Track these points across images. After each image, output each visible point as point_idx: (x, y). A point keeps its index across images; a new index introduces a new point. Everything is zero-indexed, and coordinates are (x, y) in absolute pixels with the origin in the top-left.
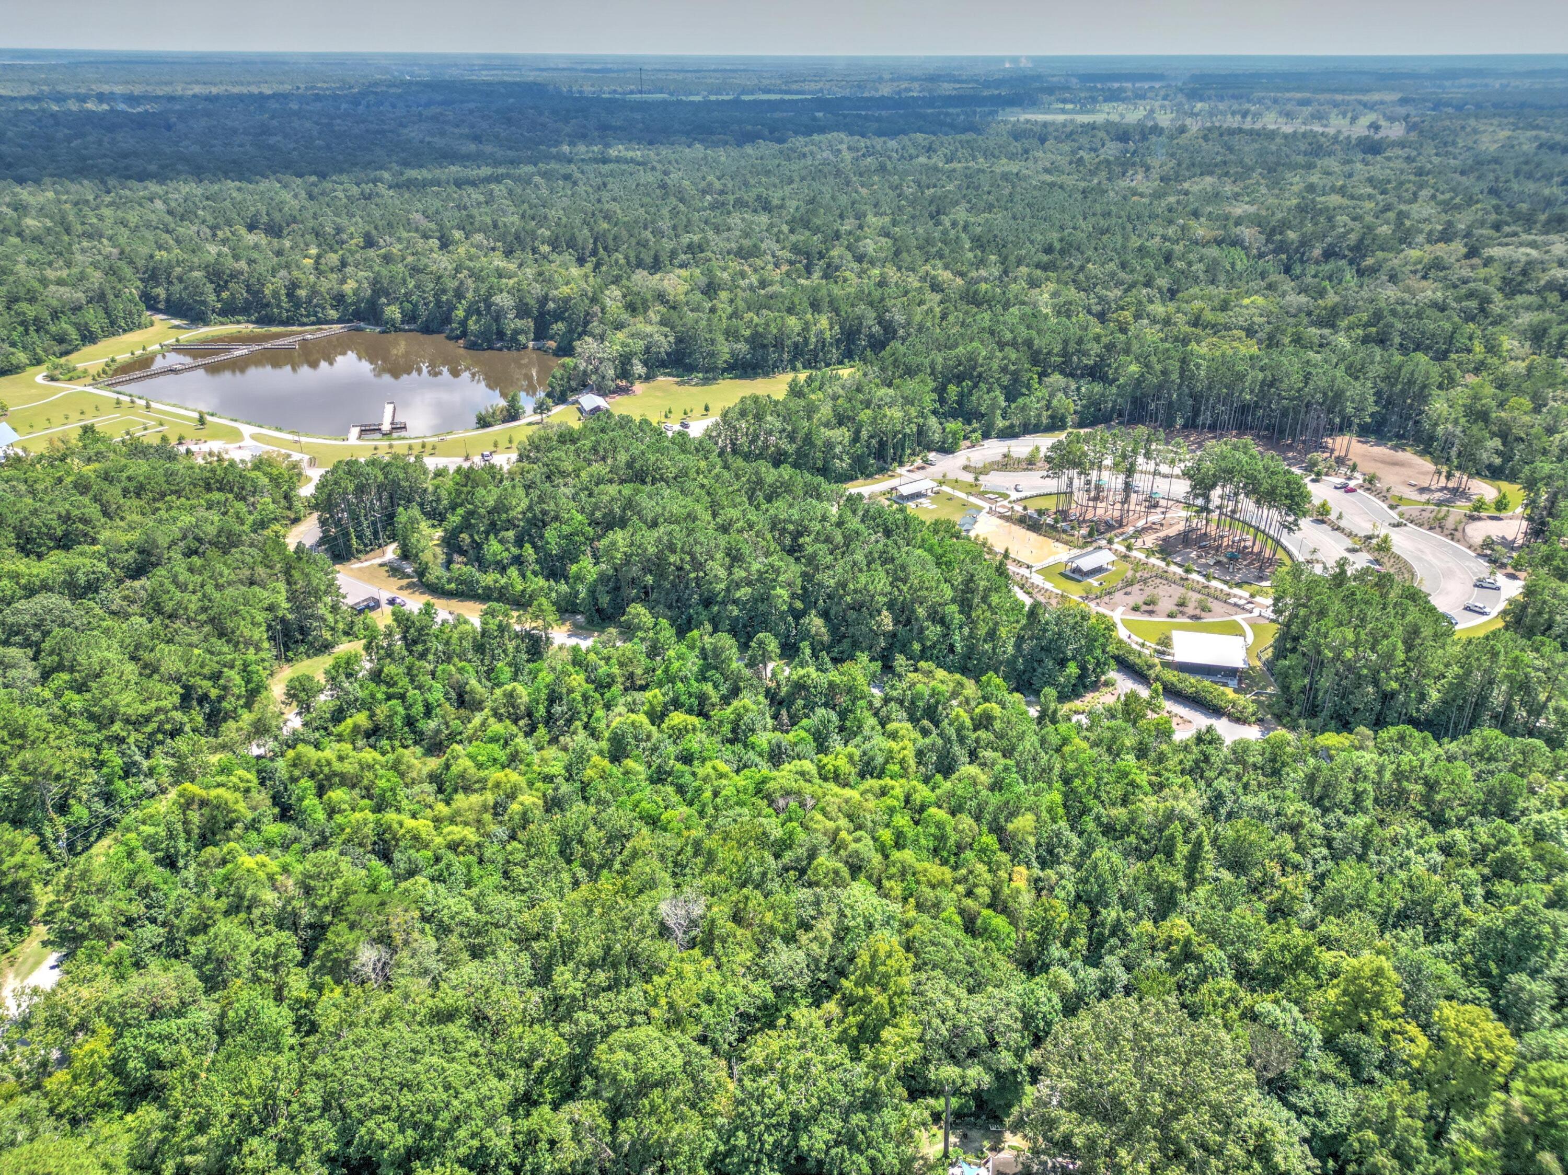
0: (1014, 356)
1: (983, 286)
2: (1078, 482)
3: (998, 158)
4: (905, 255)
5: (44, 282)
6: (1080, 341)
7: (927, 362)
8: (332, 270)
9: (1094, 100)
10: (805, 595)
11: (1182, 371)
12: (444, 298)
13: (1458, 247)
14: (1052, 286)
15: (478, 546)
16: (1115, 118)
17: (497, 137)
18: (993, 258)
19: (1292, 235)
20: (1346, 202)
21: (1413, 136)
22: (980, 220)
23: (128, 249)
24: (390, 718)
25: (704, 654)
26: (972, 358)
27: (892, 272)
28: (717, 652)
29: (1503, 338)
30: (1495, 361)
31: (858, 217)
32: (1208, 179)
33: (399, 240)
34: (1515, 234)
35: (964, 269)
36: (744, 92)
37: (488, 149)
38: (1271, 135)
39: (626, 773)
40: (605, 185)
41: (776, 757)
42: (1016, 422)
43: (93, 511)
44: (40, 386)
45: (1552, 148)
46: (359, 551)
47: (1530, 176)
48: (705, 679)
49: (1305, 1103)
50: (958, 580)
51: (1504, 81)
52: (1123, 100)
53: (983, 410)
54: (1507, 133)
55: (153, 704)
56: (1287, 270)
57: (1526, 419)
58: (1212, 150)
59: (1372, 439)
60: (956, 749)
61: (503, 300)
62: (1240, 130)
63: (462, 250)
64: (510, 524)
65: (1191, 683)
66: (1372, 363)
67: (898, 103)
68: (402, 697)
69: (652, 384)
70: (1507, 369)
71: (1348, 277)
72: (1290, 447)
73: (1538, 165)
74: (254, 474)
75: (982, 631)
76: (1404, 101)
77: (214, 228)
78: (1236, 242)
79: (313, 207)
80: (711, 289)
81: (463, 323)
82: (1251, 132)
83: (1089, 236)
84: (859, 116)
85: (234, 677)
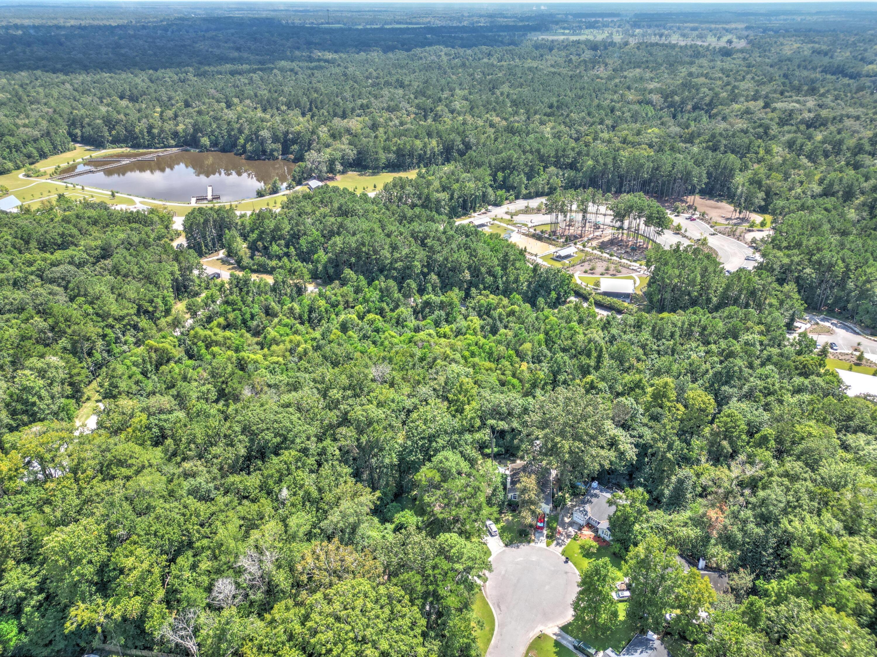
0: (530, 157)
1: (516, 124)
2: (561, 217)
3: (526, 59)
4: (476, 109)
5: (17, 126)
6: (564, 150)
7: (487, 161)
8: (170, 119)
9: (580, 28)
10: (428, 266)
11: (614, 164)
12: (233, 133)
13: (761, 103)
14: (551, 124)
15: (266, 248)
16: (591, 38)
17: (249, 48)
18: (522, 111)
19: (677, 98)
20: (707, 81)
21: (749, 47)
22: (516, 91)
23: (58, 109)
24: (235, 319)
25: (381, 290)
26: (510, 158)
27: (469, 118)
28: (387, 289)
29: (774, 146)
30: (769, 157)
31: (451, 90)
32: (638, 70)
33: (204, 103)
34: (791, 97)
35: (507, 116)
36: (386, 23)
37: (245, 55)
38: (673, 47)
39: (349, 337)
40: (313, 74)
41: (417, 330)
42: (532, 190)
43: (75, 231)
44: (21, 180)
45: (819, 53)
46: (206, 253)
47: (805, 68)
48: (383, 301)
49: (635, 433)
50: (500, 256)
51: (803, 17)
52: (597, 28)
53: (515, 185)
54: (798, 45)
55: (125, 311)
56: (674, 117)
57: (780, 184)
58: (641, 54)
59: (707, 197)
60: (498, 323)
61: (265, 133)
62: (657, 44)
63: (239, 109)
64: (281, 237)
65: (608, 300)
66: (707, 159)
67: (473, 29)
68: (240, 310)
69: (346, 175)
70: (774, 161)
71: (705, 119)
72: (667, 201)
73: (810, 62)
74: (151, 215)
75: (512, 278)
76: (747, 28)
77: (101, 99)
78: (649, 102)
79: (153, 86)
80: (374, 127)
81: (244, 146)
82: (663, 45)
83: (573, 99)
84: (451, 37)
85: (159, 301)
